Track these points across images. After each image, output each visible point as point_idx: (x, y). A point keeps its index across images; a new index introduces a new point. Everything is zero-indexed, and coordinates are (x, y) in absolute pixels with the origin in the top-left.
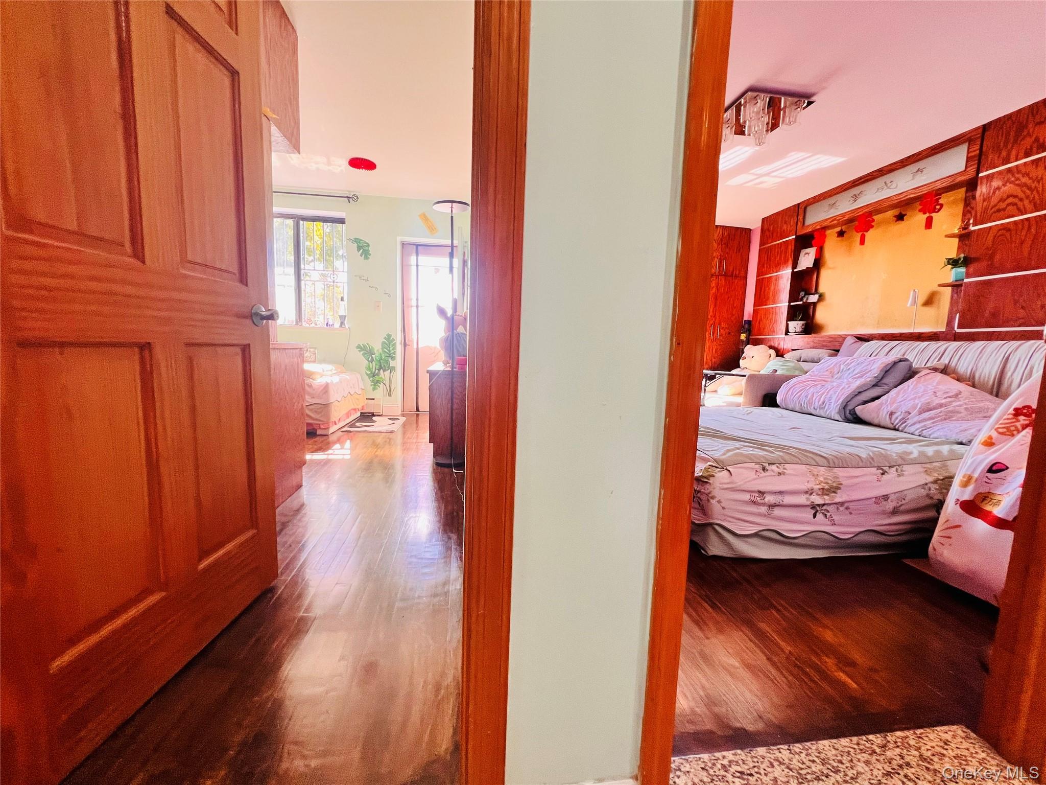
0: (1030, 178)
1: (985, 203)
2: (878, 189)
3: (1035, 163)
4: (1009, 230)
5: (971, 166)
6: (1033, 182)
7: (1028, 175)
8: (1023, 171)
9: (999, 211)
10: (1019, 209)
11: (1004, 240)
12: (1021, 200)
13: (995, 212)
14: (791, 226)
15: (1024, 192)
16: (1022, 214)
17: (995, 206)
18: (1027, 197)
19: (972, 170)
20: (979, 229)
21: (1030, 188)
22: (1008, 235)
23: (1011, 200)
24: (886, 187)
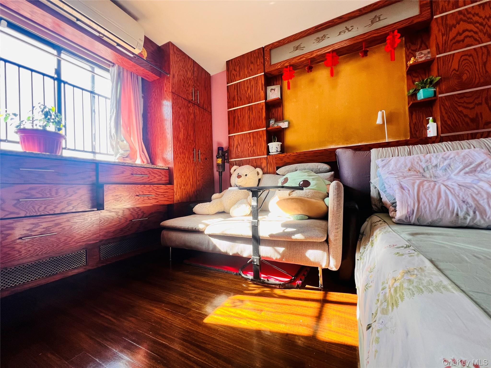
0: (480, 17)
1: (444, 38)
2: (340, 33)
3: (481, 7)
4: (471, 55)
5: (424, 11)
6: (484, 20)
7: (477, 15)
8: (473, 13)
9: (458, 42)
10: (476, 40)
11: (467, 63)
12: (476, 33)
13: (455, 43)
14: (257, 65)
15: (477, 27)
16: (480, 44)
17: (454, 38)
18: (481, 31)
19: (427, 14)
20: (443, 56)
21: (481, 24)
22: (471, 59)
23: (467, 33)
24: (347, 31)
